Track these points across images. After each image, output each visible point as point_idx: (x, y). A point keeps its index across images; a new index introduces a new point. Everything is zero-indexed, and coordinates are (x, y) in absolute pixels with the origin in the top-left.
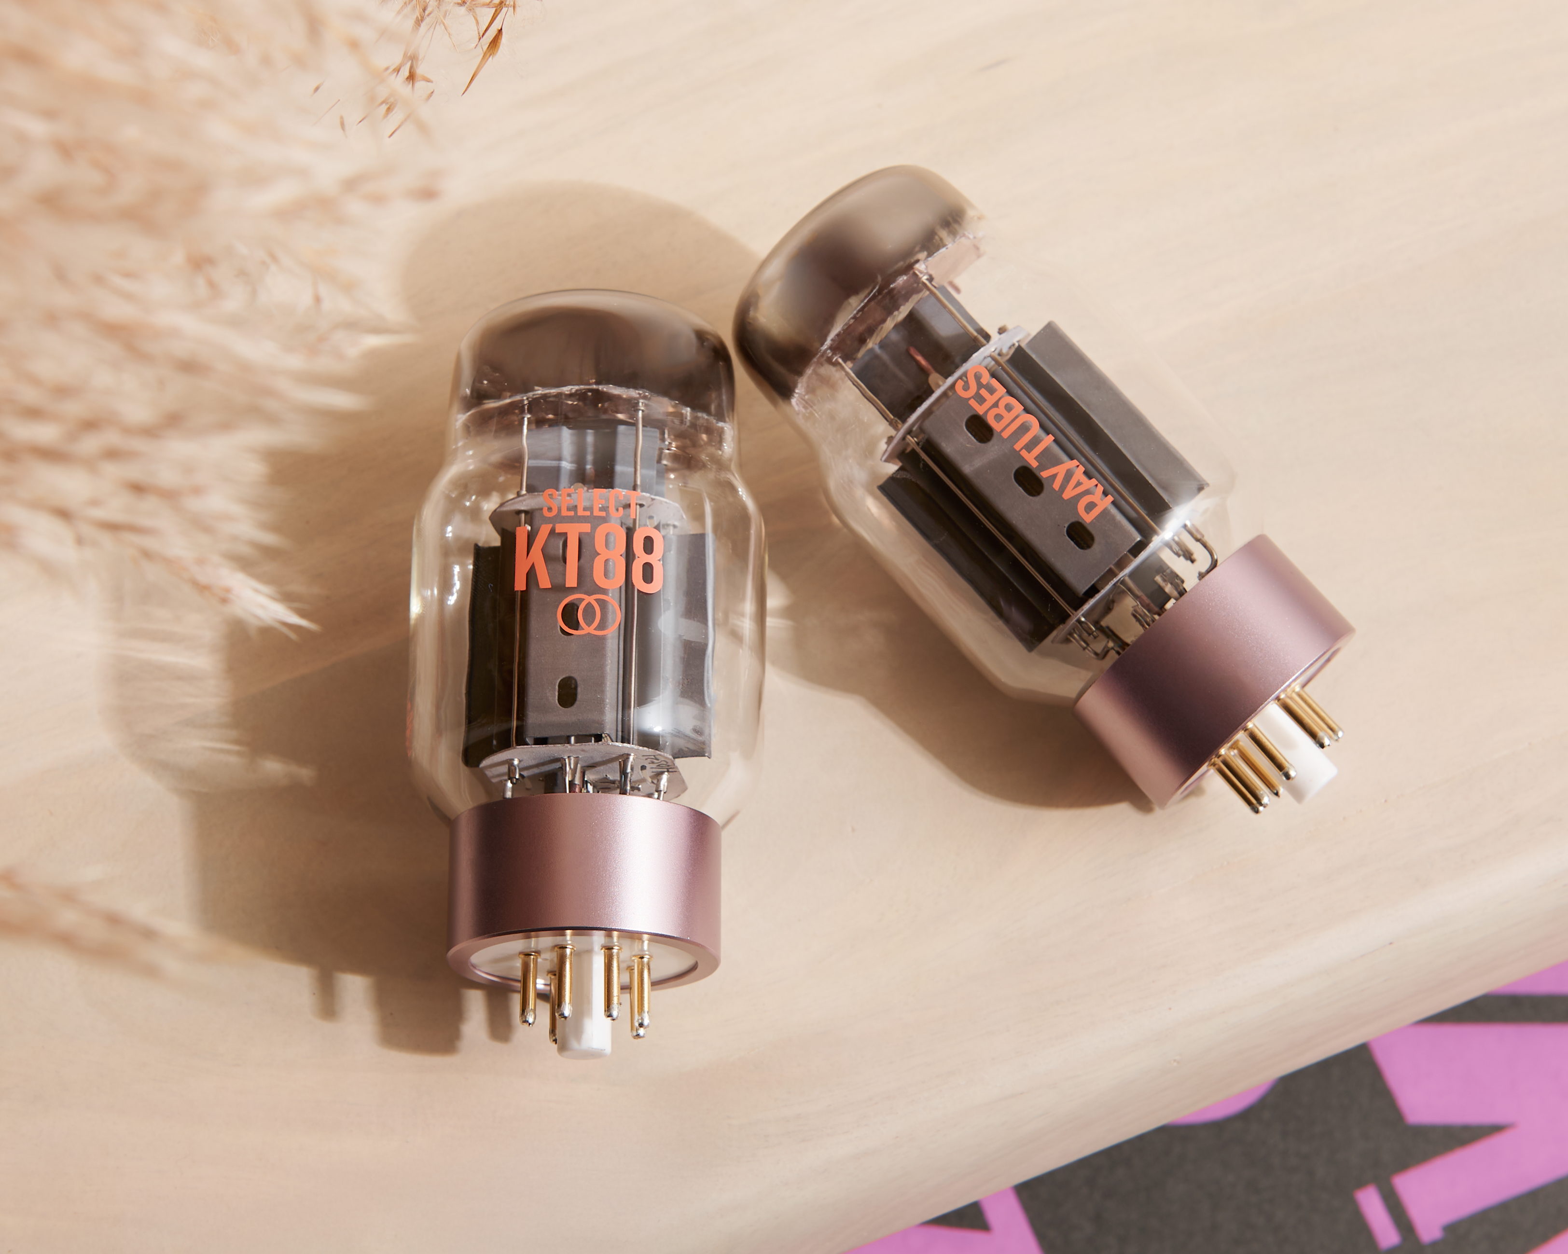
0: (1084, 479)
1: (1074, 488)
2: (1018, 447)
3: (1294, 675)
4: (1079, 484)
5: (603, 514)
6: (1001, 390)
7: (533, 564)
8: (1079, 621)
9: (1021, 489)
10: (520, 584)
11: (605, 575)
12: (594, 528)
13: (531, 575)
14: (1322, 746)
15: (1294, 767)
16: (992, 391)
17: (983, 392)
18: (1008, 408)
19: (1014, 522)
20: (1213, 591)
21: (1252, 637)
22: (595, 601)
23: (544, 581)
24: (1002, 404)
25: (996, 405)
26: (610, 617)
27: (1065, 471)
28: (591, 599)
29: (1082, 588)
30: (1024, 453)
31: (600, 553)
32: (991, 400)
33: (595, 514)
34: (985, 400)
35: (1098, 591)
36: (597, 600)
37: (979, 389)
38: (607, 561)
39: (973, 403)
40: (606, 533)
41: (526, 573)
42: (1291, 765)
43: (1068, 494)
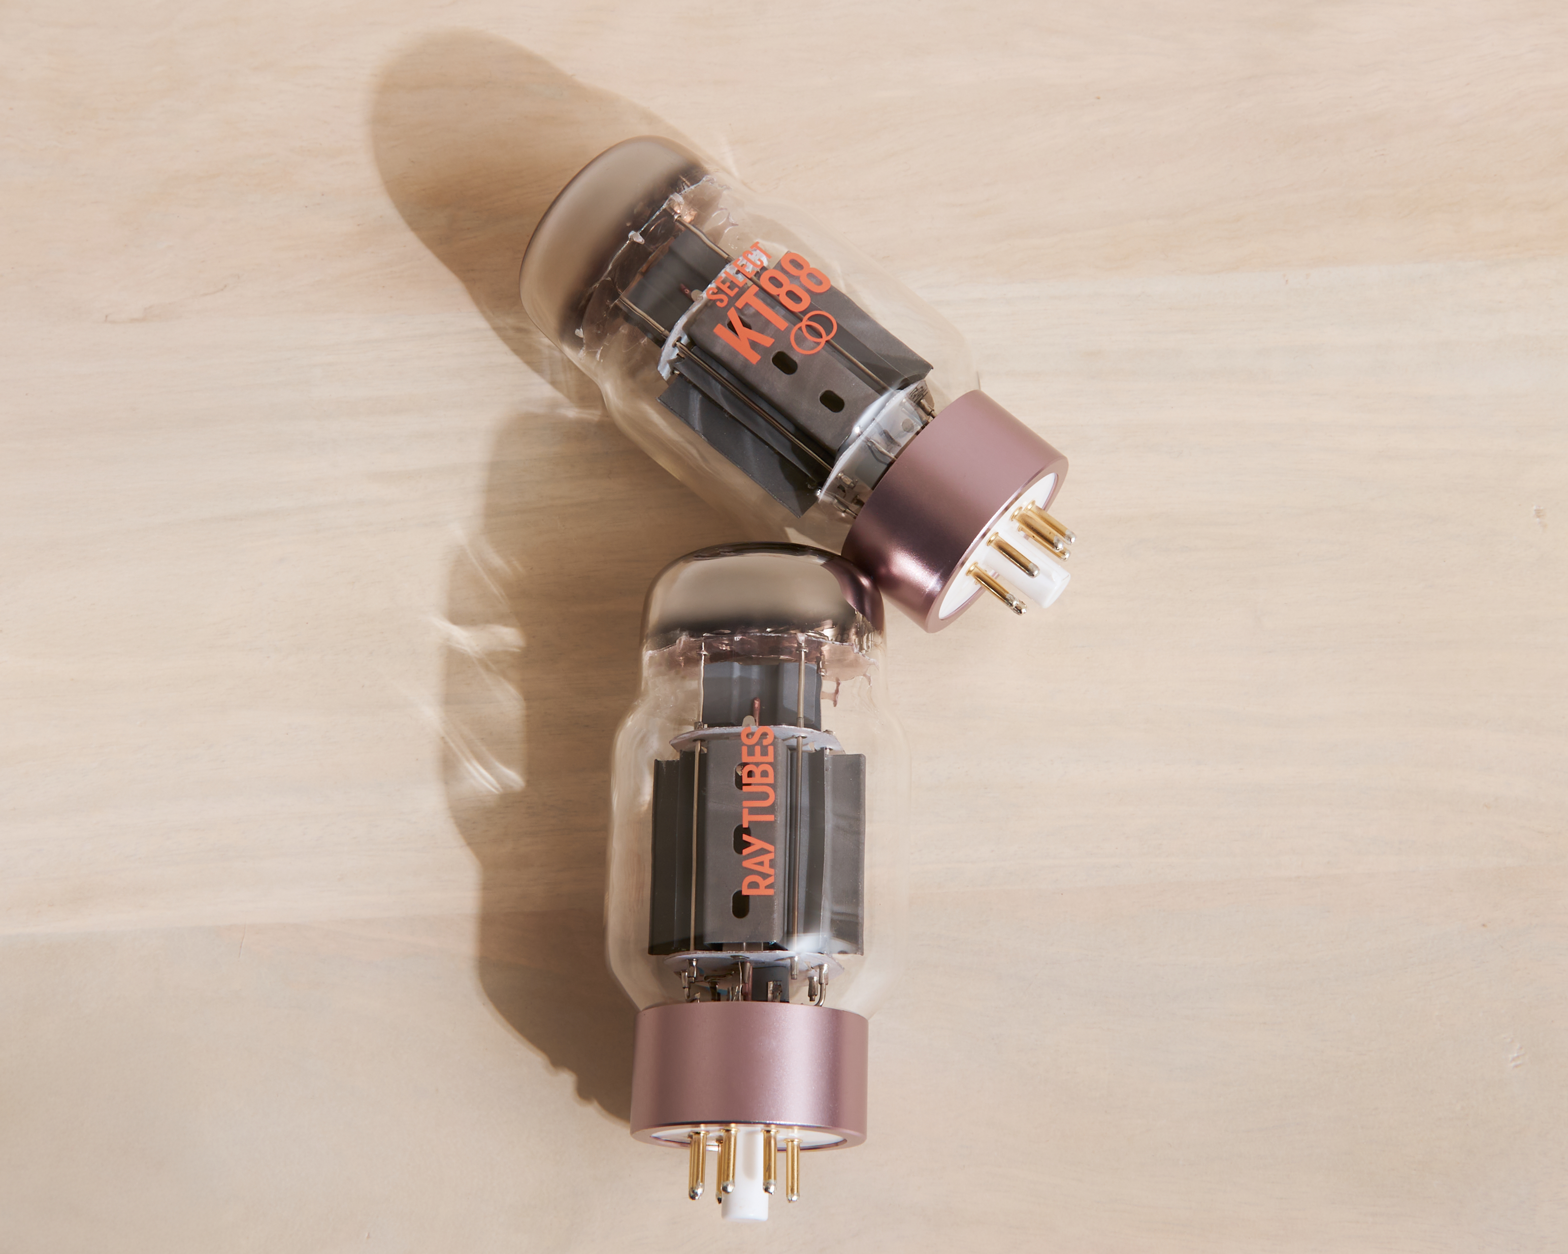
0: (767, 863)
1: (755, 864)
2: (747, 804)
3: (784, 1121)
4: (761, 864)
6: (770, 758)
8: (691, 960)
9: (733, 839)
14: (766, 1190)
15: (734, 1186)
16: (764, 753)
17: (758, 749)
18: (764, 774)
19: (708, 857)
20: (785, 1018)
21: (781, 1070)
24: (763, 767)
25: (757, 764)
27: (760, 847)
29: (709, 941)
30: (745, 812)
32: (758, 758)
34: (754, 755)
35: (721, 950)
37: (757, 744)
39: (744, 750)
42: (734, 1182)
43: (747, 864)
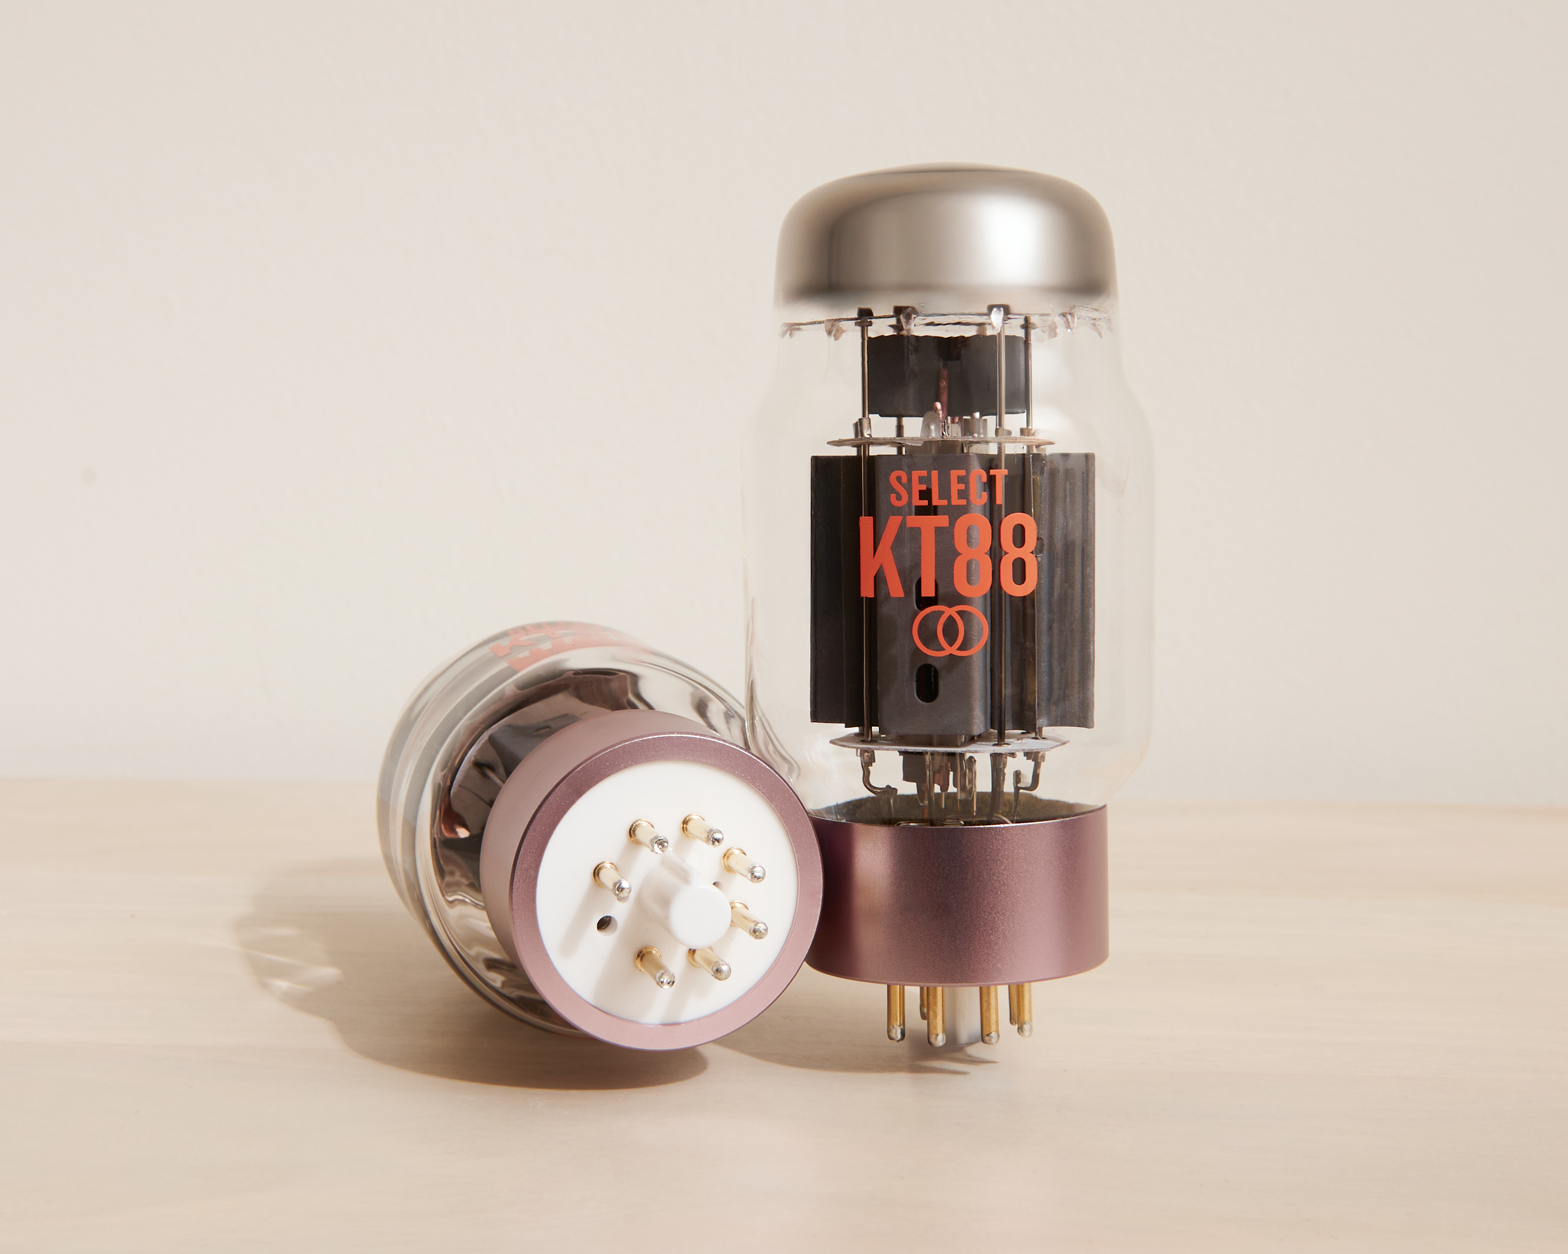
5: (963, 502)
7: (881, 566)
10: (867, 591)
11: (968, 582)
12: (952, 523)
13: (879, 580)
22: (957, 614)
23: (896, 589)
26: (975, 628)
28: (952, 611)
31: (961, 553)
33: (953, 503)
36: (960, 613)
38: (969, 564)
40: (967, 527)
41: (874, 575)
